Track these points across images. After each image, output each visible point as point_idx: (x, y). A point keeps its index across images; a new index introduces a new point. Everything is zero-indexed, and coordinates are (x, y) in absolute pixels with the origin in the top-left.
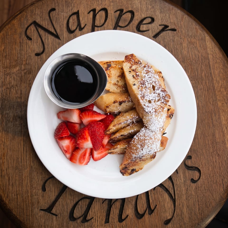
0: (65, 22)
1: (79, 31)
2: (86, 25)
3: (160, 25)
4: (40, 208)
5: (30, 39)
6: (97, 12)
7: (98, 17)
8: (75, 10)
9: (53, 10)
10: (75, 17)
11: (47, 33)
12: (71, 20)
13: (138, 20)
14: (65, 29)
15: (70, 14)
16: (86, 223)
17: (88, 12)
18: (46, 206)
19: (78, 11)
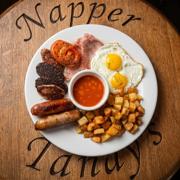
0: (49, 14)
1: (60, 21)
2: (66, 16)
3: (128, 15)
4: (26, 165)
5: (20, 28)
6: (75, 5)
7: (76, 9)
8: (58, 5)
9: (39, 4)
10: (57, 9)
11: (34, 23)
12: (54, 13)
13: (109, 11)
14: (49, 20)
15: (53, 8)
16: (64, 177)
17: (68, 5)
18: (31, 163)
19: (60, 5)
